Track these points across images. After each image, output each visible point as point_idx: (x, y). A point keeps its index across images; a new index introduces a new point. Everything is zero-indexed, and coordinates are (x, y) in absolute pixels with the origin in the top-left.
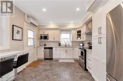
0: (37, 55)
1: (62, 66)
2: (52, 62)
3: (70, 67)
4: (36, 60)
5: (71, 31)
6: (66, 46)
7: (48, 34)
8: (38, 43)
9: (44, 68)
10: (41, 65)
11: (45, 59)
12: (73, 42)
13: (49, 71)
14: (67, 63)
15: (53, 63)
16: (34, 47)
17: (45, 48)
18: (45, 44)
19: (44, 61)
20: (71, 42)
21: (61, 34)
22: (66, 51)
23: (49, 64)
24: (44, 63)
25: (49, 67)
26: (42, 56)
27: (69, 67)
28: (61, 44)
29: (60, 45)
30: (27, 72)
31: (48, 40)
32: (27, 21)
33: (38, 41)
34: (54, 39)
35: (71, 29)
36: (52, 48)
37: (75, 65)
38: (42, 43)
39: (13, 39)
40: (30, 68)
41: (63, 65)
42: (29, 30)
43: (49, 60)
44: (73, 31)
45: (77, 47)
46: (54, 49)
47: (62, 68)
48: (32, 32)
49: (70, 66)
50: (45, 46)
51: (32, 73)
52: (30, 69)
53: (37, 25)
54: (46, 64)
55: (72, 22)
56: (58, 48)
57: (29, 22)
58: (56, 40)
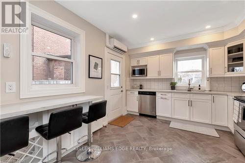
0: (126, 105)
1: (178, 138)
2: (154, 123)
3: (202, 147)
4: (124, 113)
5: (205, 50)
6: (190, 90)
7: (146, 65)
8: (128, 83)
9: (136, 132)
10: (131, 125)
11: (141, 115)
12: (211, 79)
13: (145, 143)
14: (191, 133)
15: (156, 126)
16: (122, 89)
17: (140, 93)
18: (141, 85)
19: (138, 118)
20: (206, 81)
21: (177, 61)
22: (190, 104)
23: (148, 127)
24: (137, 122)
25: (147, 134)
26: (135, 109)
27: (198, 146)
28: (177, 85)
29: (173, 87)
30: (107, 133)
31: (147, 78)
32: (109, 46)
33: (128, 79)
34: (159, 73)
35: (206, 47)
36: (154, 94)
37: (217, 146)
38: (135, 83)
39: (89, 77)
40: (113, 127)
41: (181, 137)
42: (113, 61)
43: (149, 118)
44: (211, 51)
45: (228, 94)
46: (158, 95)
47: (175, 144)
48: (118, 63)
49: (202, 143)
50: (141, 88)
51: (114, 137)
52: (113, 130)
53: (126, 50)
54: (142, 124)
55: (208, 27)
56: (169, 95)
57: (112, 47)
58: (164, 75)
